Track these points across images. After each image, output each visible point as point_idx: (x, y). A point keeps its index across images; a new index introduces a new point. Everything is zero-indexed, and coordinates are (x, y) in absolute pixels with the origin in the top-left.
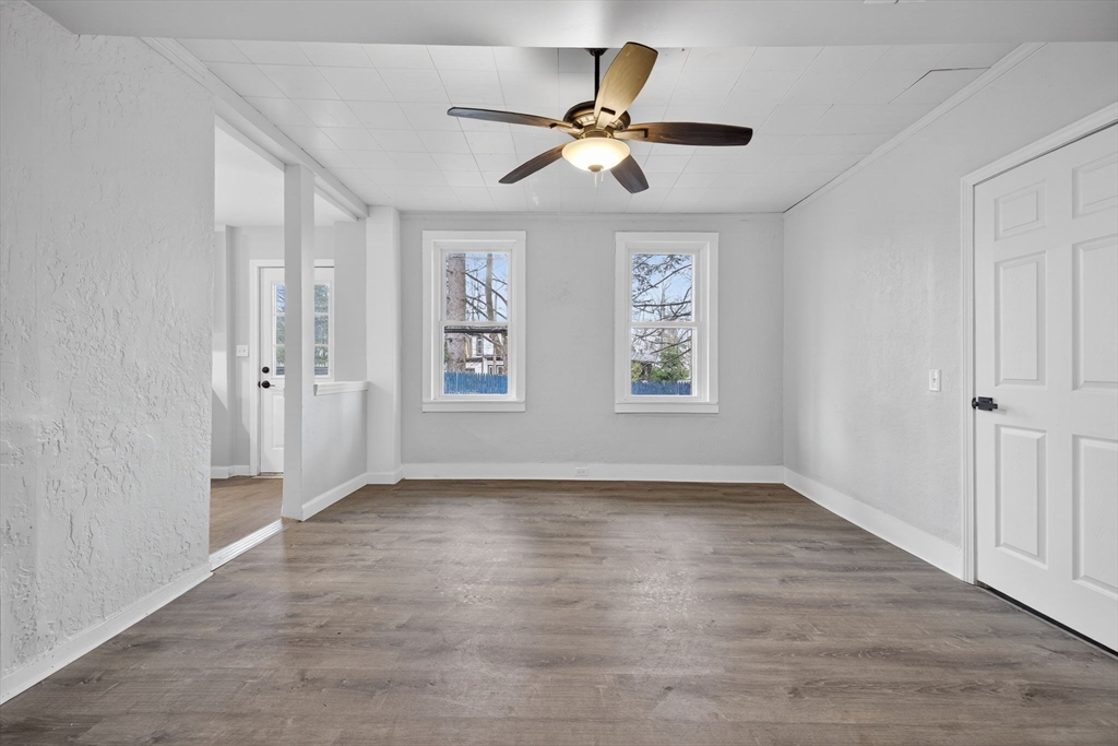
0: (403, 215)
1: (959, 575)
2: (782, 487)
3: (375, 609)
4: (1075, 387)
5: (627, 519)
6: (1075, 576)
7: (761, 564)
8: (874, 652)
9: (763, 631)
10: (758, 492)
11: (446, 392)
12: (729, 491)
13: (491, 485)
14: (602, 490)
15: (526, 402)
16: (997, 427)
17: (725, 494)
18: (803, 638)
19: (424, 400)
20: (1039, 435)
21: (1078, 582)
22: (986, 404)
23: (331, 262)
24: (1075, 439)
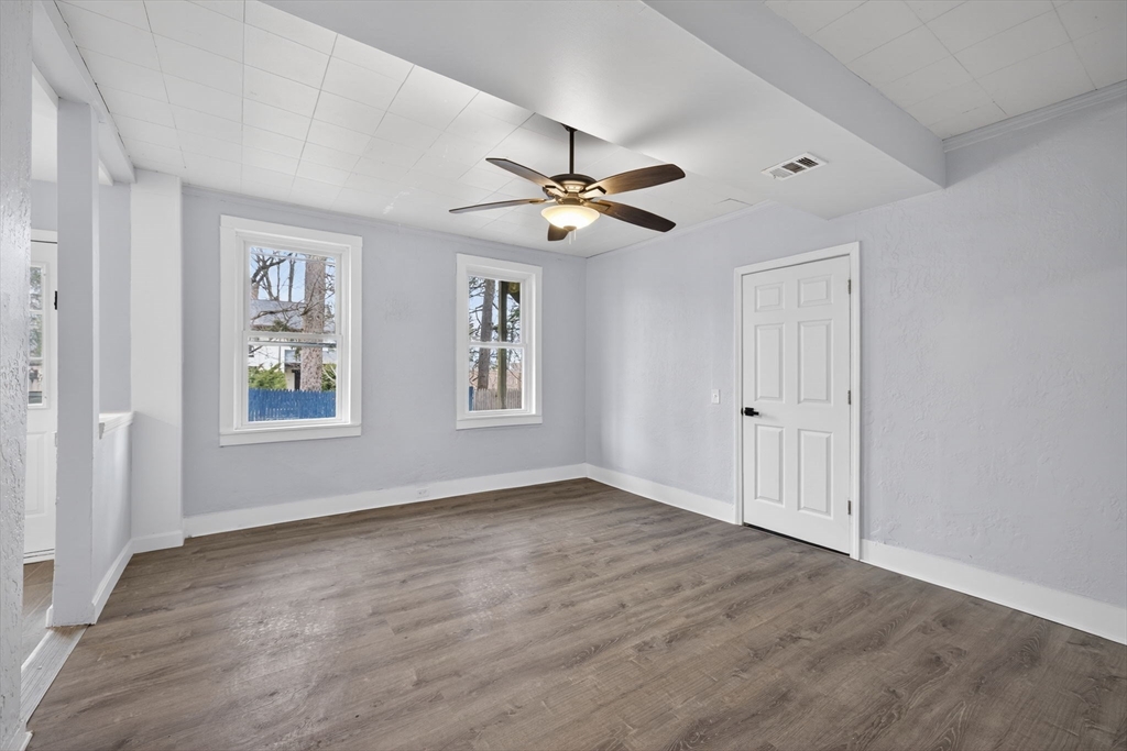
0: (190, 192)
1: (733, 522)
2: (586, 480)
3: (366, 679)
4: (799, 402)
5: (504, 529)
6: (799, 508)
7: (633, 542)
8: (740, 579)
9: (677, 588)
10: (576, 487)
11: (251, 419)
12: (557, 489)
13: (325, 524)
14: (453, 507)
15: (362, 425)
16: (756, 425)
17: (556, 493)
18: (700, 583)
19: (222, 430)
20: (779, 430)
21: (801, 511)
22: (750, 412)
23: (53, 236)
24: (799, 430)
